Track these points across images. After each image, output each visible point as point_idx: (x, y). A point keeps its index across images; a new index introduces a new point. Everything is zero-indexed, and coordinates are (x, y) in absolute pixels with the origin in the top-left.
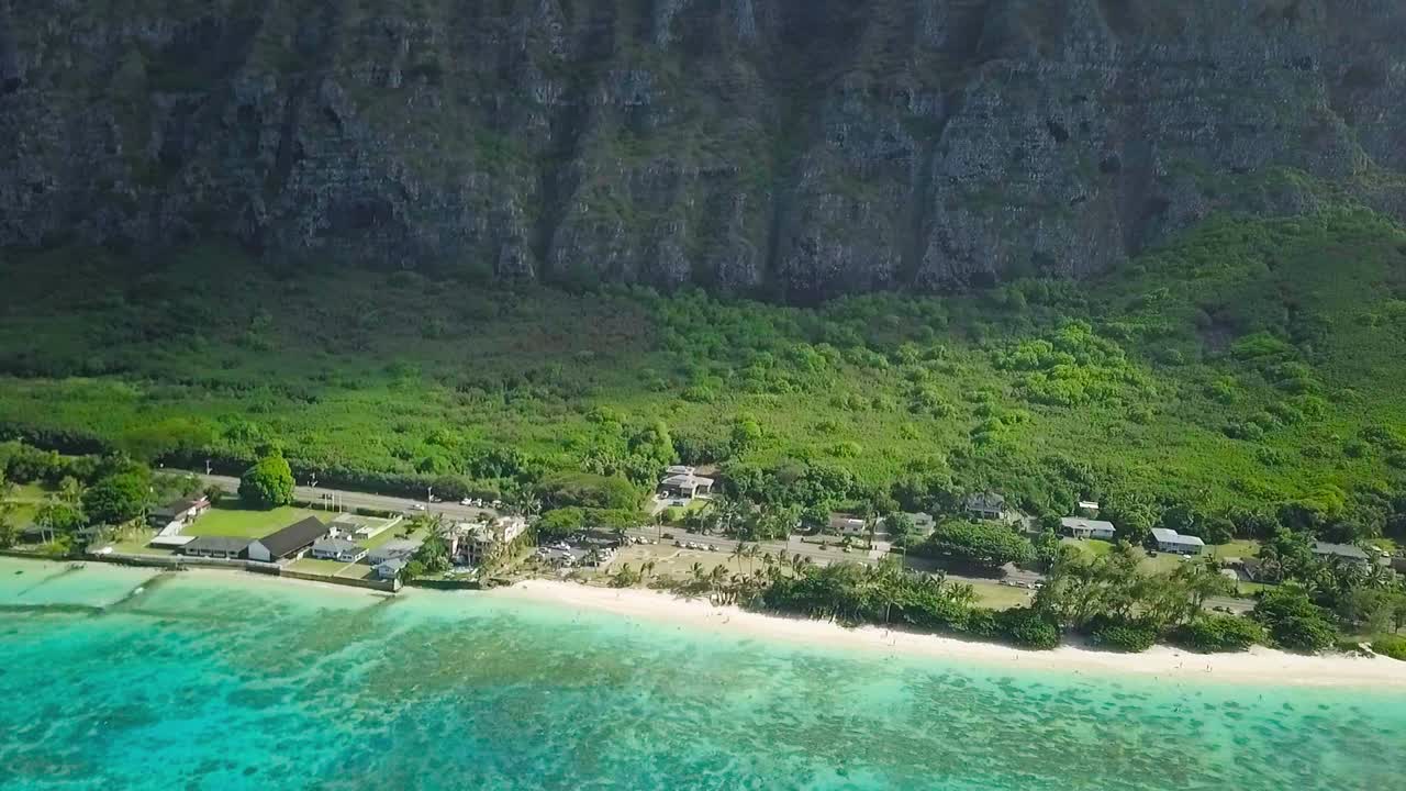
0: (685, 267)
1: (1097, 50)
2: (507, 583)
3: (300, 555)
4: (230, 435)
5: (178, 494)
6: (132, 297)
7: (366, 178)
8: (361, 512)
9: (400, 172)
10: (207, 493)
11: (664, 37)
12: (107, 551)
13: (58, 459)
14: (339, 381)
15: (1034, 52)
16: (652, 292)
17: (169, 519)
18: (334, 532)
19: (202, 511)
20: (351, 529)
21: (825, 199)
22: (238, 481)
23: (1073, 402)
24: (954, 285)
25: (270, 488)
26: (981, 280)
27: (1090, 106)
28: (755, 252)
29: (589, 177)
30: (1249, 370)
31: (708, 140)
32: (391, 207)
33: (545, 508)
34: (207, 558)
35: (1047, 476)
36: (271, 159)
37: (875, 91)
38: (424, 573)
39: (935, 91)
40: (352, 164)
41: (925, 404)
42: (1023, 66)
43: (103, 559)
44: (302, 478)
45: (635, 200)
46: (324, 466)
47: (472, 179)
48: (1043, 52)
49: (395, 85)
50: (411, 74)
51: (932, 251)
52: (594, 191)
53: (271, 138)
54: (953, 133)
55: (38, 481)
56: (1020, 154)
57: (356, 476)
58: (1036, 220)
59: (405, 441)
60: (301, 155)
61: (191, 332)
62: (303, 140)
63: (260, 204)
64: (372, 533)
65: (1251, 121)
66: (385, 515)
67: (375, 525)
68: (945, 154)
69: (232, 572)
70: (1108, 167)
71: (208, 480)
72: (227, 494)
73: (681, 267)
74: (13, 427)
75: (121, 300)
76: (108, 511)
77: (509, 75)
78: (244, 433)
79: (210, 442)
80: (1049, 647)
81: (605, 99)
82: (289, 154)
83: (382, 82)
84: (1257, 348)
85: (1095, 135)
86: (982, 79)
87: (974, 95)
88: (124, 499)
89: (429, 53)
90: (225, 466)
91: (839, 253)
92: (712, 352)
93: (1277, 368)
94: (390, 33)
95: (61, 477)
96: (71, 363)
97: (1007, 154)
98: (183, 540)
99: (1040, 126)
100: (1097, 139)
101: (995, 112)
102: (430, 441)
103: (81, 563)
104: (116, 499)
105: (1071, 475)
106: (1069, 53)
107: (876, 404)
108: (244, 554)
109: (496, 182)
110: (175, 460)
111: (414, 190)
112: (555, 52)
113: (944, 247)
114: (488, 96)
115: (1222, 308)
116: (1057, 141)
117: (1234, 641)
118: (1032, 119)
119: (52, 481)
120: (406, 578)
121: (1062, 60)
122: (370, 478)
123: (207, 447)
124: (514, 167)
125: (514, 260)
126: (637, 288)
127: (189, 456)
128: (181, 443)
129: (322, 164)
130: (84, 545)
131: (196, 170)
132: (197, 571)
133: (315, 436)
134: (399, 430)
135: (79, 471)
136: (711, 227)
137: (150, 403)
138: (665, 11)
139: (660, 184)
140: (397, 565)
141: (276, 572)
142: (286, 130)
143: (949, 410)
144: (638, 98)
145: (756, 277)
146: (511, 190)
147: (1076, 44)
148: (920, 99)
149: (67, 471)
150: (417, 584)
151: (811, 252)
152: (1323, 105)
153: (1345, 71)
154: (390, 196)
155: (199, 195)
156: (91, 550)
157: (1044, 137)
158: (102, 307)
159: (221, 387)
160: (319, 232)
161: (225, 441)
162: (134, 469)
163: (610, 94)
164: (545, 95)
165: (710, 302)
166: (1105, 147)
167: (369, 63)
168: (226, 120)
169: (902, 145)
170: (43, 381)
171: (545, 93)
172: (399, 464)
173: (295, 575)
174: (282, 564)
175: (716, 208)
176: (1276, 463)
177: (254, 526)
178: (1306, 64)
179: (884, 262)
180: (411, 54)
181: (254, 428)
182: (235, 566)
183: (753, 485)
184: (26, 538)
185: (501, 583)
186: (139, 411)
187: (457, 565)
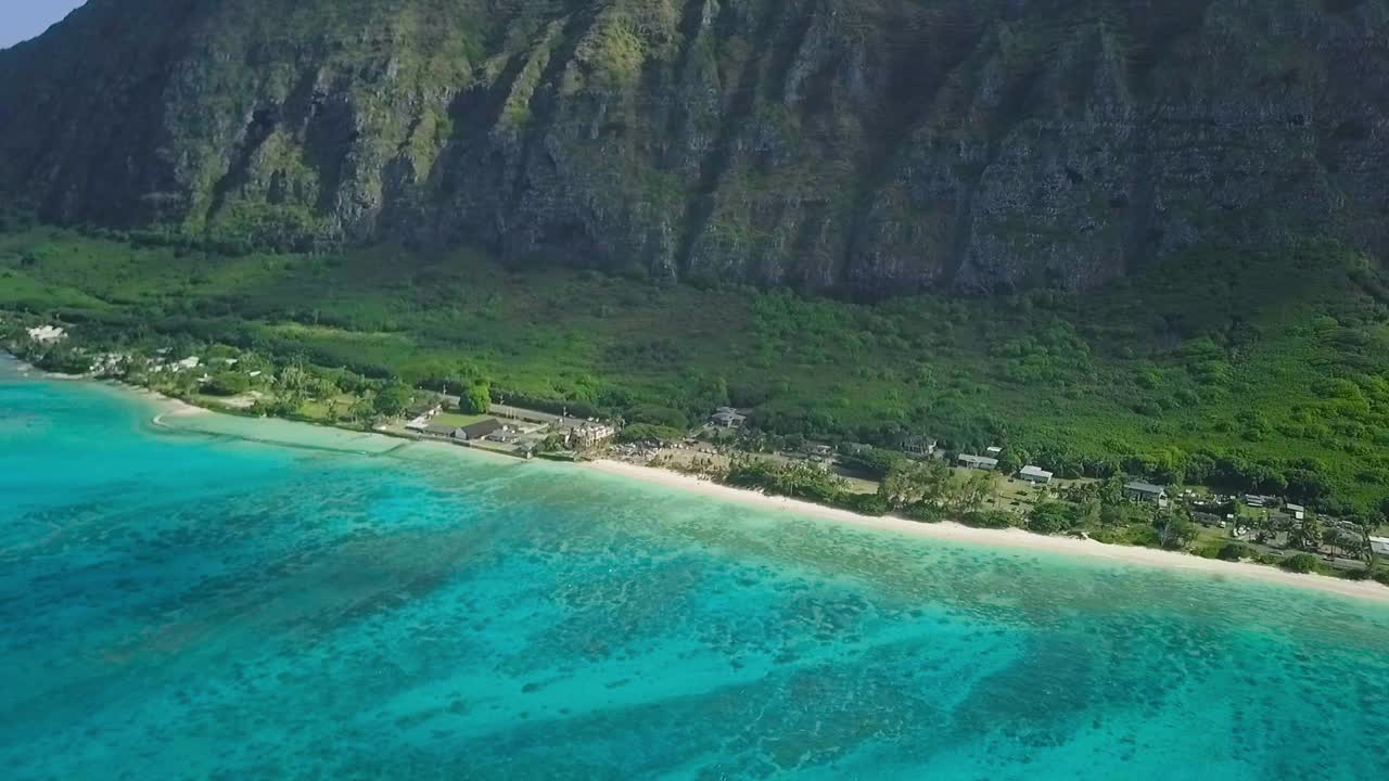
0: (781, 272)
1: (1113, 111)
2: (589, 460)
3: (483, 438)
4: (462, 372)
5: (426, 403)
6: (417, 282)
7: (569, 205)
8: (526, 420)
9: (591, 200)
10: (442, 403)
11: (792, 97)
12: (383, 428)
13: (363, 380)
14: (534, 343)
15: (1060, 112)
16: (754, 289)
17: (418, 415)
18: (505, 428)
19: (437, 413)
20: (516, 428)
21: (888, 224)
22: (459, 399)
23: (1029, 382)
24: (981, 292)
25: (476, 403)
26: (1002, 289)
27: (1104, 155)
28: (831, 262)
29: (720, 206)
30: (1180, 365)
31: (812, 178)
32: (584, 225)
33: (628, 423)
34: (434, 436)
35: (973, 430)
36: (509, 188)
37: (937, 143)
38: (545, 451)
39: (982, 143)
40: (562, 194)
41: (917, 377)
42: (1049, 125)
43: (381, 432)
44: (495, 400)
45: (752, 222)
46: (512, 393)
47: (638, 207)
48: (1068, 113)
49: (594, 137)
50: (605, 130)
51: (965, 265)
52: (723, 215)
53: (511, 174)
54: (989, 176)
55: (353, 392)
56: (1041, 193)
57: (530, 400)
58: (1050, 243)
59: (563, 382)
60: (529, 186)
61: (451, 307)
62: (531, 176)
63: (502, 221)
64: (526, 430)
65: (1241, 167)
66: (539, 422)
67: (530, 427)
68: (981, 192)
69: (444, 443)
70: (1118, 203)
71: (443, 397)
72: (454, 405)
73: (777, 273)
74: (341, 360)
75: (410, 283)
76: (387, 407)
77: (675, 126)
78: (470, 371)
79: (449, 376)
80: (878, 515)
81: (740, 147)
82: (522, 186)
83: (585, 133)
84: (1192, 349)
85: (1107, 177)
86: (1016, 135)
87: (1008, 147)
88: (395, 402)
89: (619, 114)
90: (454, 389)
91: (893, 265)
92: (783, 334)
93: (1199, 365)
94: (593, 99)
95: (365, 389)
96: (377, 323)
97: (1031, 194)
98: (422, 426)
99: (1059, 172)
100: (1109, 182)
101: (1024, 161)
102: (578, 383)
103: (368, 434)
104: (391, 402)
105: (990, 429)
106: (1089, 114)
107: (881, 376)
108: (453, 435)
109: (655, 210)
110: (428, 384)
111: (600, 213)
112: (711, 110)
113: (974, 262)
114: (658, 146)
115: (1180, 317)
116: (1073, 182)
117: (998, 521)
118: (1052, 165)
119: (360, 391)
120: (535, 453)
121: (1082, 119)
122: (538, 401)
123: (447, 378)
124: (669, 197)
125: (662, 264)
126: (744, 286)
127: (436, 383)
128: (433, 375)
129: (542, 193)
130: (372, 425)
131: (462, 195)
132: (428, 442)
133: (511, 375)
134: (562, 375)
135: (374, 387)
136: (802, 244)
137: (419, 351)
138: (792, 78)
139: (770, 210)
140: (530, 445)
141: (468, 445)
142: (521, 167)
143: (931, 382)
144: (765, 146)
145: (830, 281)
146: (665, 214)
147: (1096, 108)
148: (970, 149)
149: (368, 387)
150: (540, 456)
151: (871, 263)
152: (1309, 156)
153: (1337, 125)
154: (584, 218)
155: (464, 212)
156: (375, 427)
157: (1062, 179)
158: (398, 287)
159: (463, 343)
160: (538, 241)
161: (459, 375)
162: (404, 388)
163: (744, 143)
164: (698, 144)
165: (794, 297)
166: (1114, 187)
167: (578, 121)
168: (483, 160)
169: (950, 185)
170: (360, 333)
171: (698, 143)
172: (557, 395)
173: (476, 447)
174: (471, 442)
175: (808, 229)
176: (1156, 432)
177: (461, 422)
178: (1299, 120)
179: (928, 272)
180: (607, 116)
181: (476, 369)
182: (447, 441)
183: (766, 421)
184: (343, 419)
185: (586, 459)
186: (412, 355)
187: (567, 449)
